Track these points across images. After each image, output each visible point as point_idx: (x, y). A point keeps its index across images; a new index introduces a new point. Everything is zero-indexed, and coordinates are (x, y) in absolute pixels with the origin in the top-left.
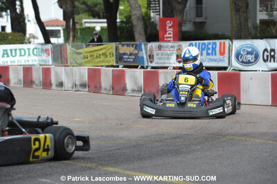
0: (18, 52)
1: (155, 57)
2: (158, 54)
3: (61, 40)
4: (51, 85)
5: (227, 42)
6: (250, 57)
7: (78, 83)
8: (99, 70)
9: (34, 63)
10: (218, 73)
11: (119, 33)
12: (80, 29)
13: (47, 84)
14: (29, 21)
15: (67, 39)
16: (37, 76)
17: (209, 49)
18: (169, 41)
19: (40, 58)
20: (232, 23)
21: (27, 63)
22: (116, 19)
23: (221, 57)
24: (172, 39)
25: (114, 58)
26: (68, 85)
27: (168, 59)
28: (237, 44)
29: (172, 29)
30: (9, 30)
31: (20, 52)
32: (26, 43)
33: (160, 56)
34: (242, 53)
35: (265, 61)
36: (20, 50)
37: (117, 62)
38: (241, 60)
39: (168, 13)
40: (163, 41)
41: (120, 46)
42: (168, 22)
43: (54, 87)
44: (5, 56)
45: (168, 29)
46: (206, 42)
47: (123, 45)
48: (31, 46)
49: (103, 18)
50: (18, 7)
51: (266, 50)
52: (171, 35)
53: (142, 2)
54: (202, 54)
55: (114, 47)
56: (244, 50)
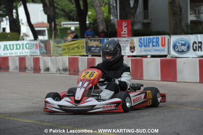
0: (15, 46)
3: (46, 38)
4: (40, 70)
5: (167, 37)
6: (184, 48)
7: (61, 69)
8: (77, 58)
9: (27, 54)
10: (161, 60)
12: (60, 29)
13: (37, 69)
14: (23, 24)
15: (50, 37)
16: (29, 64)
17: (153, 42)
18: (125, 37)
19: (31, 50)
20: (170, 23)
21: (22, 55)
22: (86, 21)
23: (163, 48)
24: (127, 35)
25: (85, 50)
26: (53, 69)
27: (124, 50)
28: (174, 38)
29: (126, 28)
30: (8, 30)
31: (17, 47)
32: (21, 40)
34: (177, 45)
35: (194, 50)
36: (16, 45)
37: (87, 53)
38: (177, 50)
40: (120, 37)
41: (89, 41)
42: (124, 23)
43: (42, 71)
44: (6, 49)
45: (123, 28)
46: (151, 37)
47: (91, 41)
48: (25, 42)
49: (77, 21)
50: (14, 14)
51: (195, 43)
52: (126, 33)
53: (105, 9)
54: (149, 46)
55: (85, 42)
56: (179, 42)
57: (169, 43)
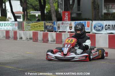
1: (60, 27)
3: (21, 20)
5: (90, 22)
6: (100, 28)
8: (37, 32)
9: (10, 29)
11: (45, 17)
12: (29, 15)
13: (15, 38)
14: (8, 12)
15: (24, 19)
16: (11, 35)
19: (13, 27)
20: (92, 14)
21: (7, 29)
22: (45, 11)
23: (88, 28)
24: (67, 20)
25: (44, 27)
26: (24, 38)
27: (66, 28)
28: (95, 23)
29: (67, 16)
31: (4, 25)
32: (7, 21)
33: (63, 27)
34: (96, 26)
35: (106, 30)
36: (4, 24)
37: (45, 29)
38: (96, 29)
39: (66, 9)
40: (64, 21)
41: (46, 23)
42: (66, 13)
43: (18, 39)
46: (82, 21)
47: (47, 22)
48: (9, 22)
49: (39, 11)
50: (4, 6)
51: (106, 25)
52: (67, 19)
53: (55, 5)
55: (44, 23)
56: (97, 25)
57: (92, 25)
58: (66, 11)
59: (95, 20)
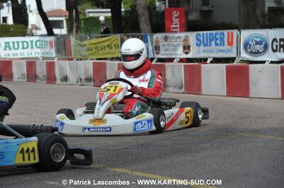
0: (20, 44)
1: (162, 49)
2: (164, 46)
3: (64, 31)
4: (55, 79)
5: (235, 32)
7: (83, 77)
8: (105, 64)
9: (37, 55)
10: (226, 66)
11: (123, 23)
12: (84, 19)
13: (51, 78)
14: (31, 11)
15: (70, 30)
16: (41, 70)
17: (217, 39)
18: (176, 32)
19: (43, 50)
20: (240, 11)
21: (30, 56)
22: (121, 8)
23: (229, 48)
24: (178, 30)
26: (72, 79)
27: (175, 50)
28: (246, 34)
29: (178, 20)
30: (10, 21)
31: (23, 45)
32: (29, 35)
33: (166, 47)
34: (250, 43)
35: (274, 51)
36: (23, 42)
38: (249, 51)
39: (175, 3)
40: (169, 31)
41: (125, 37)
42: (175, 12)
43: (58, 81)
44: (8, 48)
45: (174, 20)
46: (214, 32)
47: (128, 37)
48: (34, 39)
49: (107, 8)
51: (275, 40)
52: (178, 26)
54: (210, 45)
55: (119, 39)
56: (252, 40)
57: (239, 41)
58: (174, 7)
59: (247, 27)
